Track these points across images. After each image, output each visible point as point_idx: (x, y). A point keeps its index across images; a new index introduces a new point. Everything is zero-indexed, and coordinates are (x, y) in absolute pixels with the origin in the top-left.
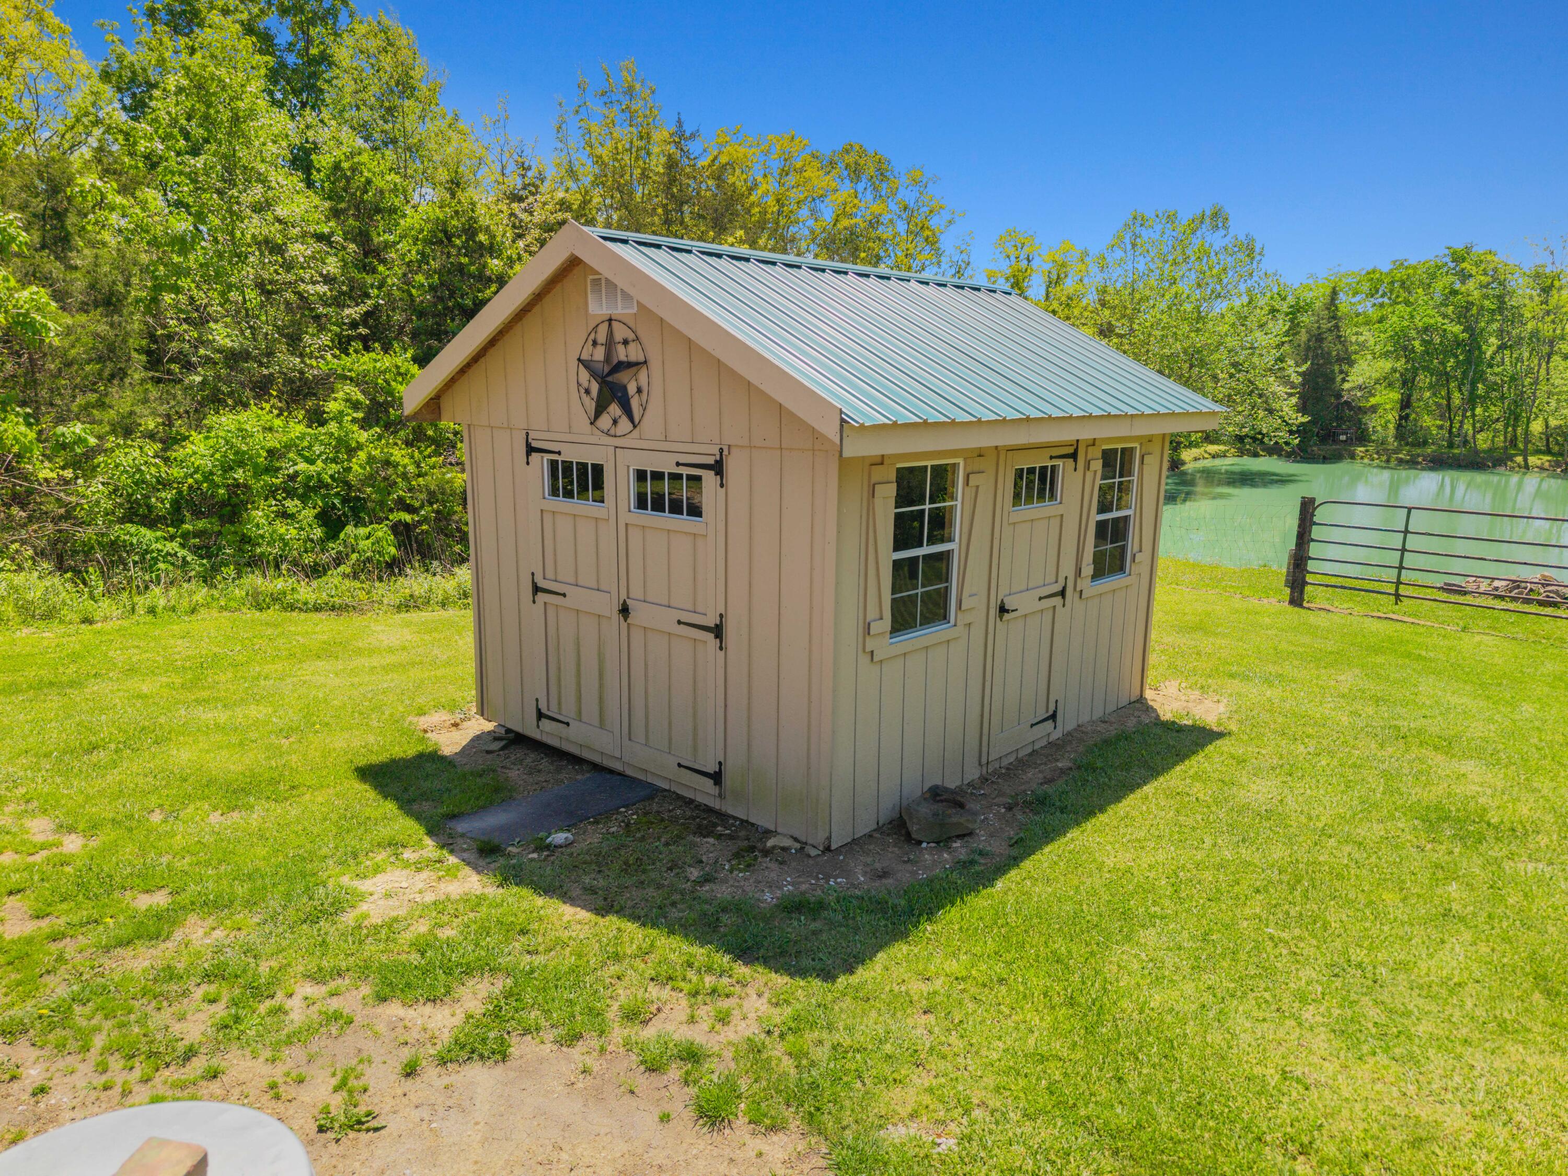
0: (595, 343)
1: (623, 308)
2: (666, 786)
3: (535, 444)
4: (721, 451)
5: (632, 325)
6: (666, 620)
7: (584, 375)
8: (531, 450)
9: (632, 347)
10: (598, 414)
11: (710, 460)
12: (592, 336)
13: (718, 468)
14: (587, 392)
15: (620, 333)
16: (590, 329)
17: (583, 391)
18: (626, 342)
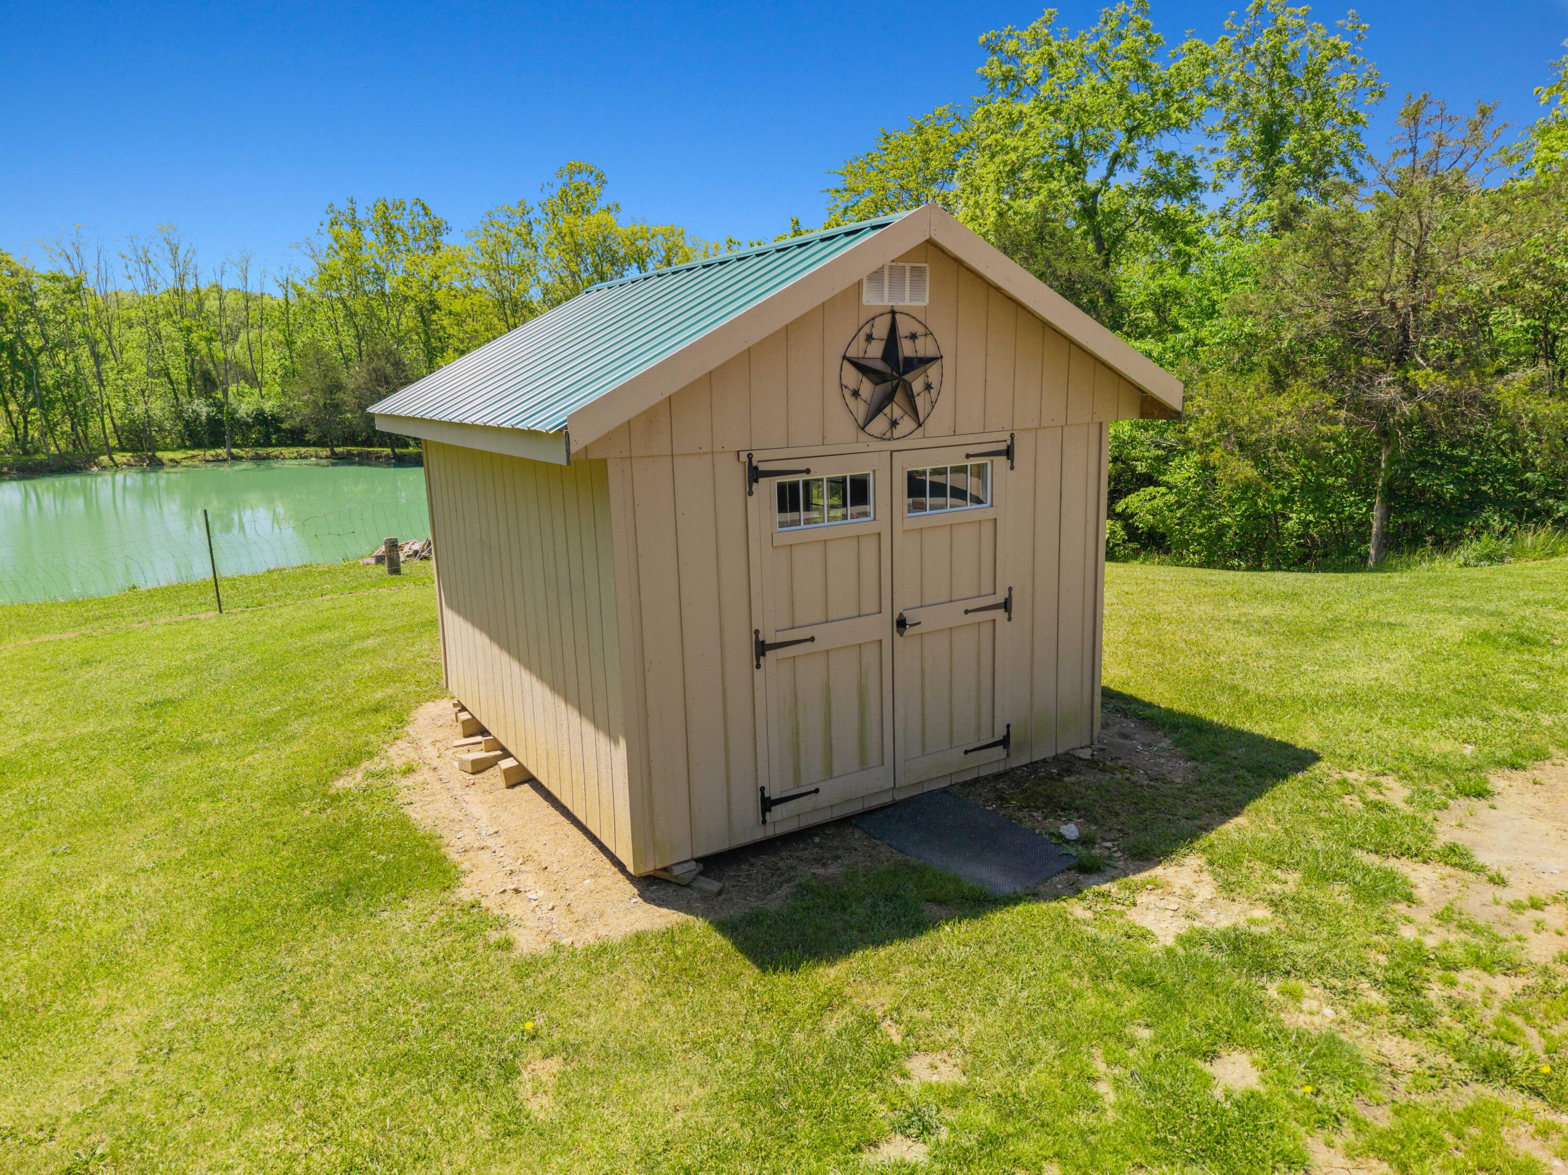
0: (869, 338)
1: (911, 300)
2: (945, 784)
3: (762, 467)
4: (1012, 436)
5: (922, 319)
6: (953, 615)
7: (851, 376)
8: (754, 474)
9: (920, 342)
10: (870, 418)
11: (1003, 446)
12: (866, 330)
13: (1008, 453)
14: (856, 394)
15: (905, 326)
16: (862, 322)
17: (847, 393)
18: (913, 337)
